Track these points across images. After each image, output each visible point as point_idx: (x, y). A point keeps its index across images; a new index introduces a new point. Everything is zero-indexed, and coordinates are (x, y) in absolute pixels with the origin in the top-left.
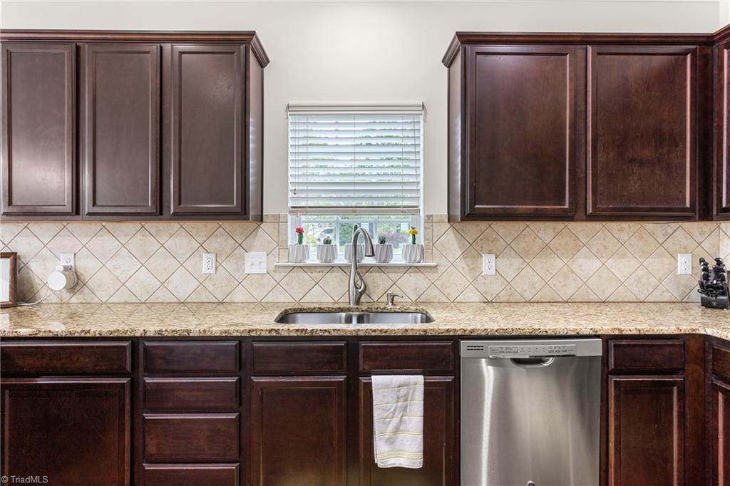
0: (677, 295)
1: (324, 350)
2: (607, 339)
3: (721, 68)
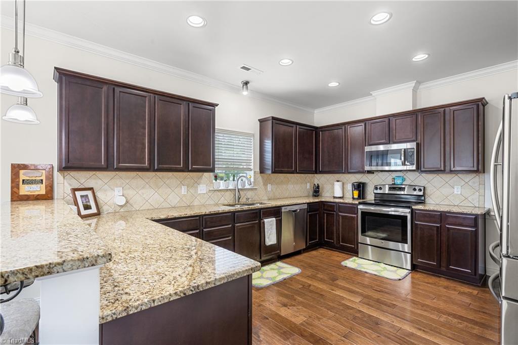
0: (306, 195)
1: (253, 213)
2: (308, 203)
3: (319, 136)
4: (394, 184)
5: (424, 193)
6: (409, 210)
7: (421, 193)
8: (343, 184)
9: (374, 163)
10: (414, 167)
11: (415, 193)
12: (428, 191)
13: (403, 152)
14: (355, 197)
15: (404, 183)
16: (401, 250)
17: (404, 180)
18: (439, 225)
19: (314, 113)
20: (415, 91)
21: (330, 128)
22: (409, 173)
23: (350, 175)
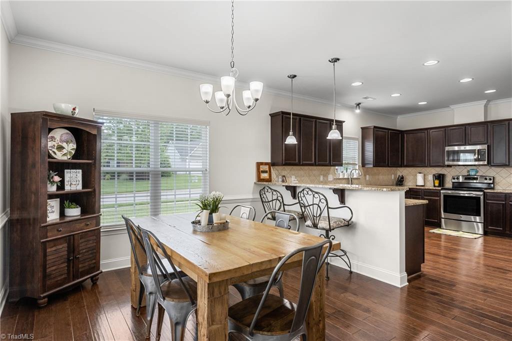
3: (404, 138)
4: (469, 175)
5: (493, 181)
6: (482, 193)
7: (491, 182)
8: (425, 175)
9: (451, 158)
10: (486, 163)
11: (486, 181)
12: (497, 180)
13: (477, 152)
14: (436, 185)
15: (477, 174)
16: (473, 220)
17: (477, 172)
18: (504, 203)
19: (397, 118)
20: (486, 107)
21: (415, 132)
22: (481, 166)
23: (430, 169)
